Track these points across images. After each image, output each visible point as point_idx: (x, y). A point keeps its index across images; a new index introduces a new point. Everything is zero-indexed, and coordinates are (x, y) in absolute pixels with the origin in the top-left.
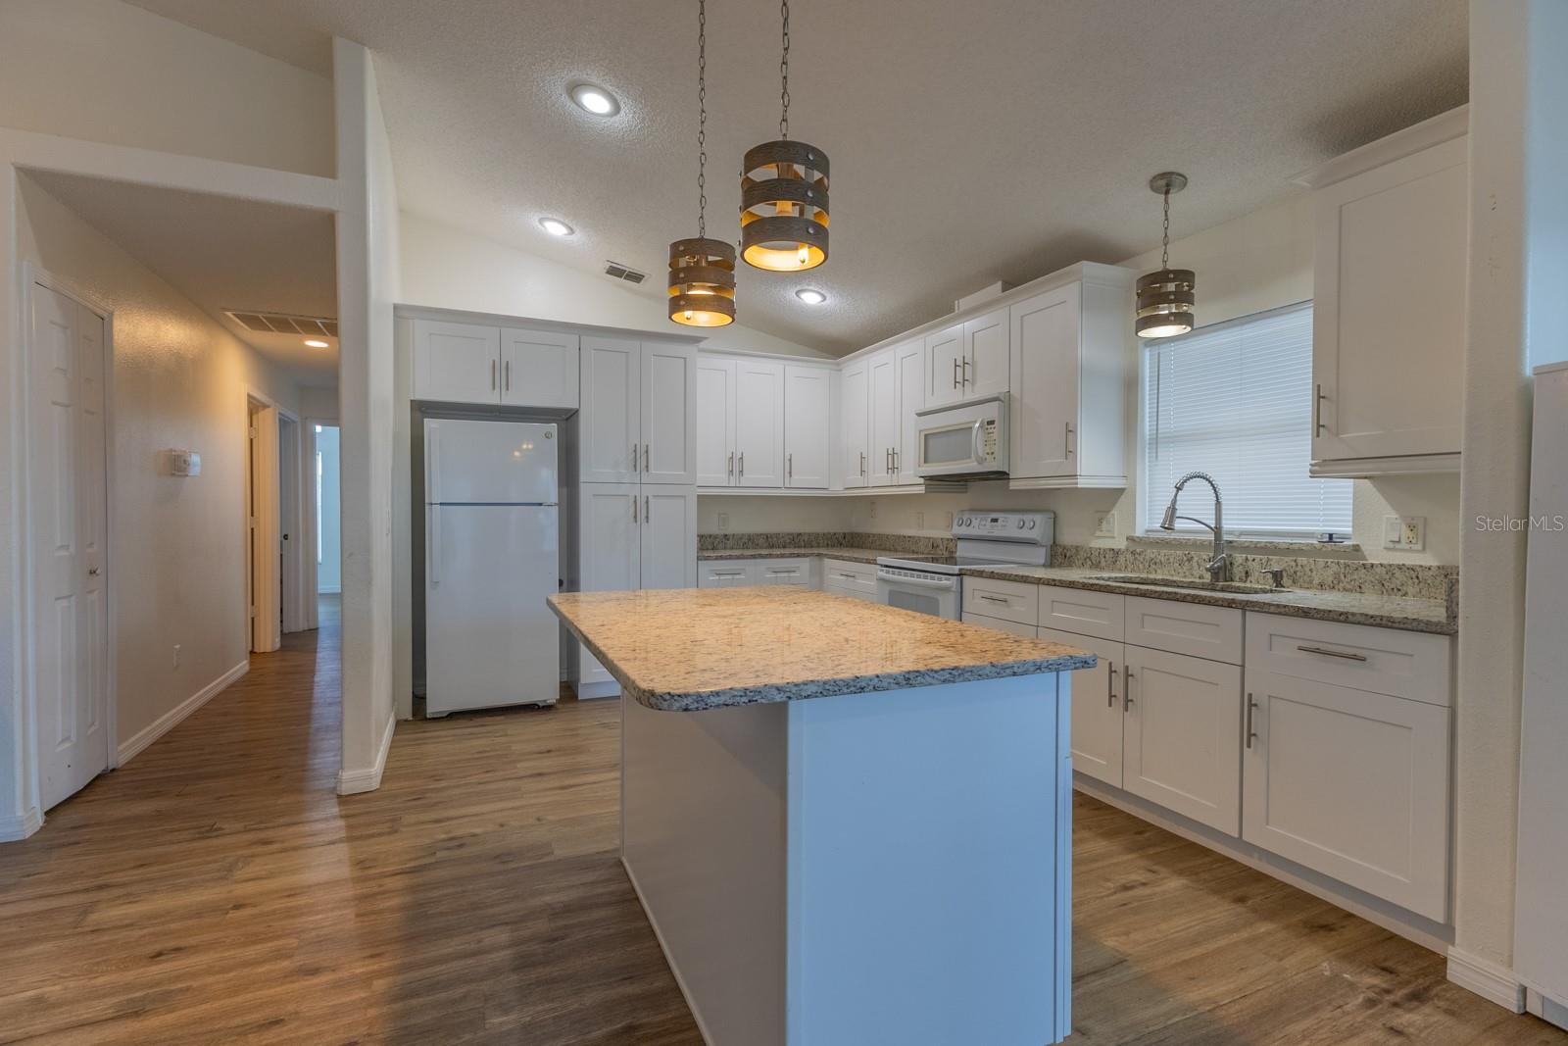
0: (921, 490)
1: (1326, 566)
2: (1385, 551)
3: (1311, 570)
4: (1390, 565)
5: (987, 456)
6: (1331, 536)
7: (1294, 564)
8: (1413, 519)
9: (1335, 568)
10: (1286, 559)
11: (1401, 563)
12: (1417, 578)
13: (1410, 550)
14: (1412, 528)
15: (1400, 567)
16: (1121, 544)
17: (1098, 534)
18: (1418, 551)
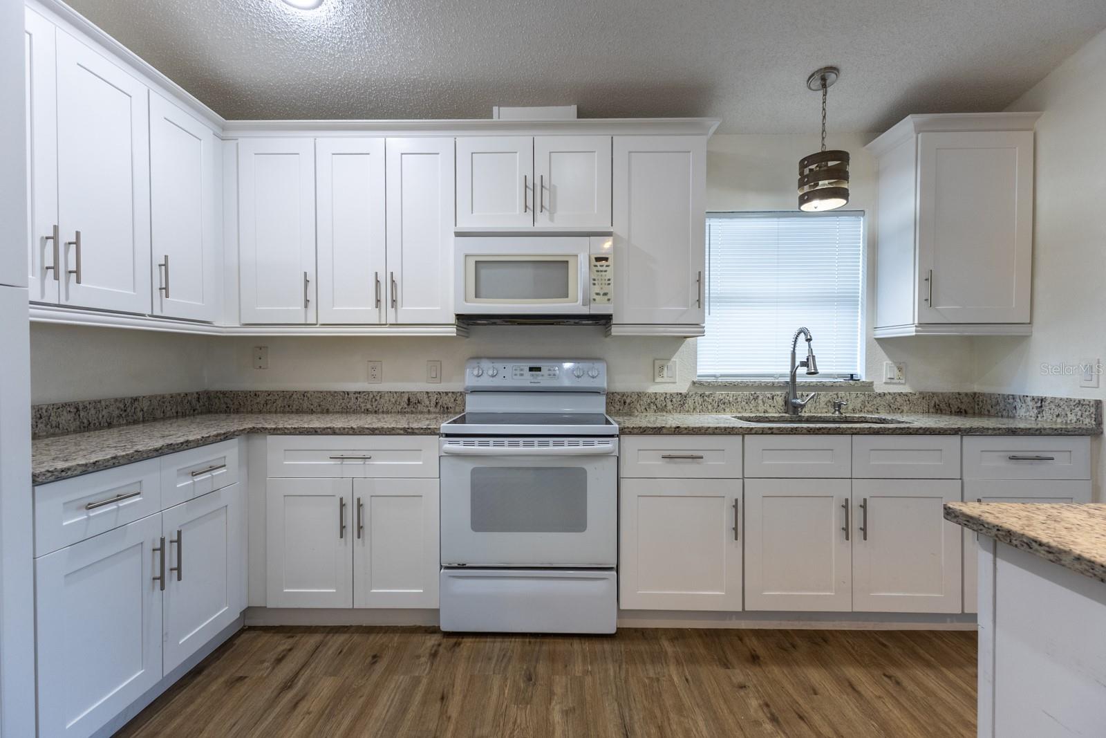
0: (452, 331)
1: (857, 397)
2: (884, 385)
3: (847, 400)
4: (894, 394)
5: (596, 297)
6: (852, 375)
7: (835, 396)
8: (900, 364)
9: (862, 397)
10: (831, 393)
11: (900, 392)
12: (909, 400)
13: (900, 384)
14: (900, 369)
15: (900, 394)
16: (683, 387)
17: (658, 380)
18: (902, 384)
